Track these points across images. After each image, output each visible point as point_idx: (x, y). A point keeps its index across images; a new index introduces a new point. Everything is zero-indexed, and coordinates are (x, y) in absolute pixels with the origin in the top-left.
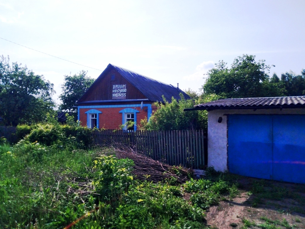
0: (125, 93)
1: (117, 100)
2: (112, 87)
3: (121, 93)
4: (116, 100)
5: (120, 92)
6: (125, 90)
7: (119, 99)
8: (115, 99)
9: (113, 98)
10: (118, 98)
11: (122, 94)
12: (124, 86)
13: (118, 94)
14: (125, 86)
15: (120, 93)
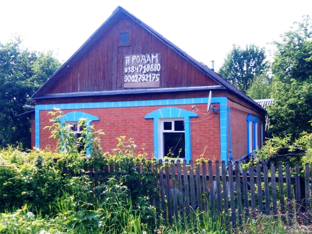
0: (156, 72)
1: (138, 90)
2: (123, 60)
3: (147, 73)
4: (133, 90)
5: (145, 72)
6: (157, 67)
7: (142, 88)
8: (132, 88)
9: (125, 86)
10: (139, 86)
11: (150, 75)
12: (153, 56)
13: (139, 77)
14: (157, 56)
15: (145, 74)
